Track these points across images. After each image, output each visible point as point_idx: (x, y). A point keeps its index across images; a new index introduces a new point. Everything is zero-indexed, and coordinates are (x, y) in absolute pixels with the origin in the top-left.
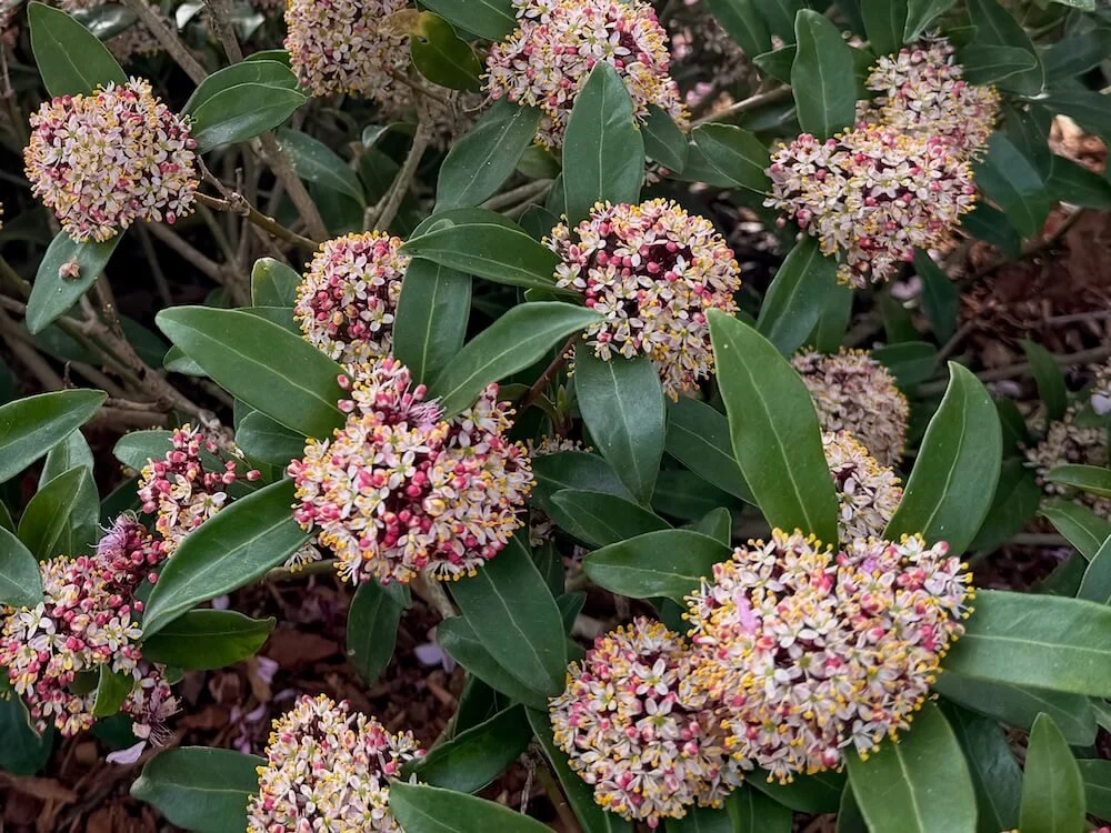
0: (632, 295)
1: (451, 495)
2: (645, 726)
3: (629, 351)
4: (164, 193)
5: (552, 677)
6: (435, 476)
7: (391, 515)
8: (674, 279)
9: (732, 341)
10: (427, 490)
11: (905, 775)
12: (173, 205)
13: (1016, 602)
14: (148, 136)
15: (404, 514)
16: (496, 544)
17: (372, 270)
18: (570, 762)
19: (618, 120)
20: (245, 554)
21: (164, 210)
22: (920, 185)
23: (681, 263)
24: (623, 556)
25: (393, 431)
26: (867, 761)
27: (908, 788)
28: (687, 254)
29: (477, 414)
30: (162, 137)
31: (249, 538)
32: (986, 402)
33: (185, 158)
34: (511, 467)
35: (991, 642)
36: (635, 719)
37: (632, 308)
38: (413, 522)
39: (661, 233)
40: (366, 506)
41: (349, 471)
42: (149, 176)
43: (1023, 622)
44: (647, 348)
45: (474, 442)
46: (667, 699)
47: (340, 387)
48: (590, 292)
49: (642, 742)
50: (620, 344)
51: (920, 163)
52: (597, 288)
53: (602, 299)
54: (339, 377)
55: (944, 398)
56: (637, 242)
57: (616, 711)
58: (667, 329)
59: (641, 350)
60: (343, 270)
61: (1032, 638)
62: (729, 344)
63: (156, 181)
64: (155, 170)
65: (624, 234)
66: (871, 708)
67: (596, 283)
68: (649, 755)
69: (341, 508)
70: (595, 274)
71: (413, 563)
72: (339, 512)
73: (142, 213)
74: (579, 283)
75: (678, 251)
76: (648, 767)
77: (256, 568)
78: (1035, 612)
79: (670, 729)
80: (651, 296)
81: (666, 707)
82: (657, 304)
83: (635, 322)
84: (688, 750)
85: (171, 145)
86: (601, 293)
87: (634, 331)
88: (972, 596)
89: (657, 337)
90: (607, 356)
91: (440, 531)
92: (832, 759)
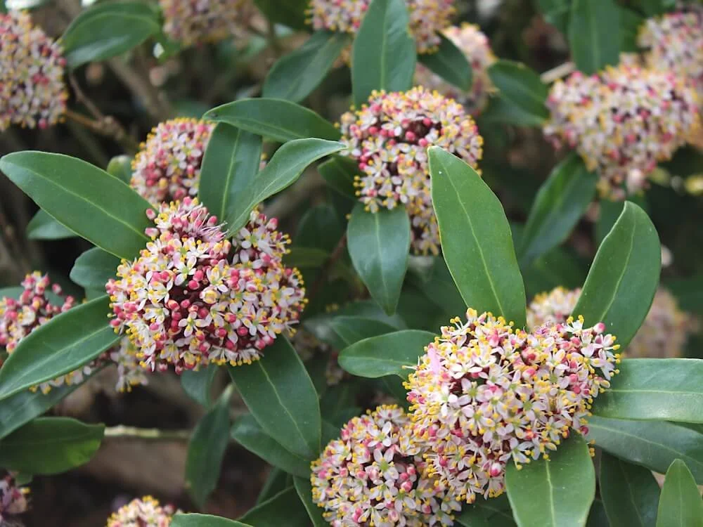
0: (394, 160)
1: (224, 289)
2: (373, 470)
3: (391, 204)
4: (36, 102)
5: (309, 444)
6: (213, 275)
7: (173, 302)
8: (426, 145)
9: (445, 168)
10: (204, 284)
11: (549, 480)
12: (45, 113)
13: (650, 364)
14: (21, 53)
15: (186, 302)
16: (267, 339)
17: (192, 145)
18: (324, 515)
19: (397, 30)
20: (68, 354)
21: (37, 117)
22: (654, 104)
23: (433, 133)
24: (369, 350)
25: (183, 244)
26: (521, 470)
27: (549, 487)
28: (438, 126)
29: (255, 237)
30: (36, 55)
31: (73, 342)
32: (651, 230)
33: (55, 74)
34: (284, 283)
35: (630, 393)
36: (365, 465)
37: (392, 169)
38: (192, 309)
39: (420, 112)
40: (155, 298)
41: (147, 276)
42: (23, 86)
43: (654, 378)
44: (404, 200)
45: (252, 259)
46: (390, 449)
47: (148, 219)
48: (363, 158)
49: (370, 485)
50: (383, 198)
51: (656, 88)
52: (368, 154)
53: (370, 162)
54: (147, 211)
55: (616, 224)
56: (399, 118)
57: (351, 461)
58: (421, 187)
59: (399, 202)
60: (169, 145)
61: (659, 388)
62: (443, 171)
63: (29, 90)
64: (29, 83)
65: (390, 112)
66: (524, 430)
67: (367, 151)
68: (375, 493)
69: (139, 303)
70: (368, 145)
71: (196, 350)
72: (137, 306)
73: (18, 119)
74: (356, 152)
75: (431, 125)
76: (374, 502)
77: (75, 361)
78: (662, 371)
79: (392, 473)
80: (409, 159)
81: (389, 456)
82: (413, 165)
83: (396, 180)
84: (404, 487)
85: (43, 61)
86: (371, 158)
87: (394, 187)
88: (618, 361)
89: (413, 192)
90: (374, 209)
91: (214, 318)
92: (496, 470)
